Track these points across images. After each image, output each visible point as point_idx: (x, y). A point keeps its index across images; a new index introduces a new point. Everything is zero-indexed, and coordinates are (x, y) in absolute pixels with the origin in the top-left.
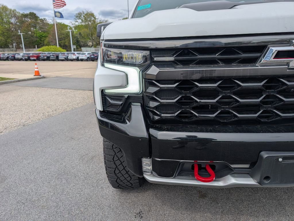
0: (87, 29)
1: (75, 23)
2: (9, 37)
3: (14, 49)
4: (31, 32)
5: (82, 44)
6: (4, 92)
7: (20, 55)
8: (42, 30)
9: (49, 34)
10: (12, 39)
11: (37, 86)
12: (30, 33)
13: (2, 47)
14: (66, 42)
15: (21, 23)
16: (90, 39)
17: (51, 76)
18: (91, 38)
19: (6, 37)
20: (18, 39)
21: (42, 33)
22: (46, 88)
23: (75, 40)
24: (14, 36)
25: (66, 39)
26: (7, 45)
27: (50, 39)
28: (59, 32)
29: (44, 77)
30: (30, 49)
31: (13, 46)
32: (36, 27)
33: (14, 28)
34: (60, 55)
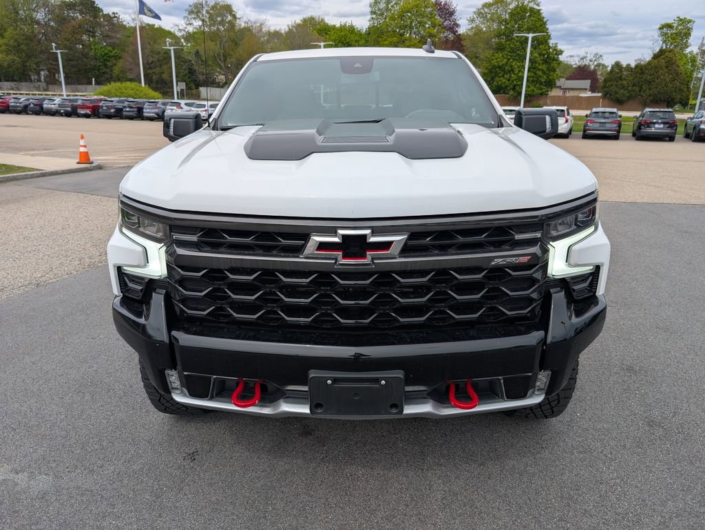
0: (214, 43)
1: (186, 28)
2: (30, 56)
3: (43, 84)
4: (83, 45)
5: (201, 78)
6: (8, 202)
7: (55, 102)
8: (109, 41)
9: (123, 51)
10: (38, 60)
11: (78, 189)
12: (81, 47)
13: (15, 78)
14: (164, 73)
15: (61, 23)
16: (221, 68)
17: (116, 163)
18: (222, 65)
19: (24, 55)
20: (51, 62)
21: (110, 48)
22: (99, 197)
23: (185, 70)
24: (42, 52)
25: (164, 64)
26: (26, 73)
27: (127, 63)
28: (148, 46)
29: (100, 167)
30: (80, 87)
31: (40, 78)
32: (94, 33)
33: (43, 34)
34: (145, 106)
